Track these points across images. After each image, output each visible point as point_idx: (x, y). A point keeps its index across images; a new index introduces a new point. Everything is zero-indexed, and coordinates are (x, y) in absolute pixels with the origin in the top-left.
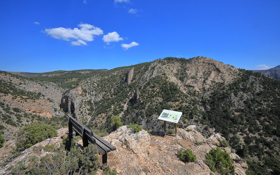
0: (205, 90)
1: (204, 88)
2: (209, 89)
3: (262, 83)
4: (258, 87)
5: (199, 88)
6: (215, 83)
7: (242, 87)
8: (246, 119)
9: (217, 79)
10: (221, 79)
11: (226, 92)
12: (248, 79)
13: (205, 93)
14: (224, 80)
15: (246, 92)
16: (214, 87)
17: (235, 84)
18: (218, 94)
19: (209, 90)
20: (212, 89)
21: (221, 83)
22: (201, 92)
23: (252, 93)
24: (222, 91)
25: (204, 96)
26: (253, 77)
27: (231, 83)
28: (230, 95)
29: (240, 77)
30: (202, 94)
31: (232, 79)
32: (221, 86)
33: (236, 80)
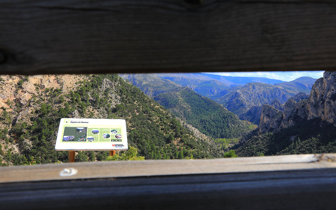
0: (21, 105)
1: (18, 101)
2: (30, 101)
3: (119, 91)
4: (113, 98)
5: (6, 101)
6: (43, 90)
7: (92, 99)
8: (96, 156)
9: (47, 82)
10: (56, 81)
11: (64, 107)
12: (101, 83)
13: (21, 110)
14: (62, 84)
15: (98, 106)
16: (41, 98)
17: (80, 92)
18: (48, 112)
19: (29, 105)
20: (38, 102)
21: (56, 90)
22: (10, 110)
23: (106, 109)
24: (58, 105)
25: (19, 118)
26: (108, 80)
27: (74, 90)
28: (71, 114)
29: (89, 80)
30: (13, 113)
31: (76, 83)
32: (55, 96)
33: (82, 84)
